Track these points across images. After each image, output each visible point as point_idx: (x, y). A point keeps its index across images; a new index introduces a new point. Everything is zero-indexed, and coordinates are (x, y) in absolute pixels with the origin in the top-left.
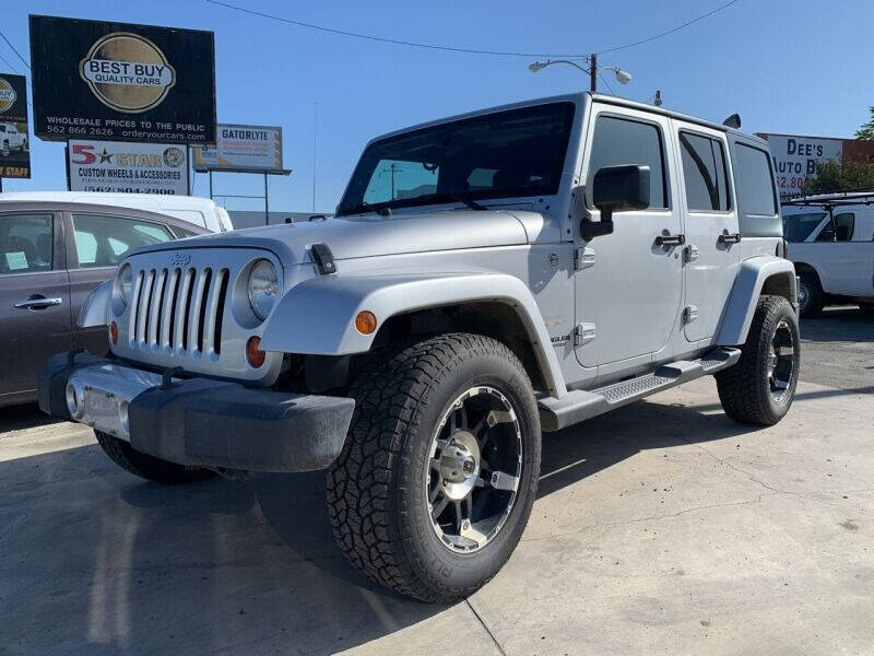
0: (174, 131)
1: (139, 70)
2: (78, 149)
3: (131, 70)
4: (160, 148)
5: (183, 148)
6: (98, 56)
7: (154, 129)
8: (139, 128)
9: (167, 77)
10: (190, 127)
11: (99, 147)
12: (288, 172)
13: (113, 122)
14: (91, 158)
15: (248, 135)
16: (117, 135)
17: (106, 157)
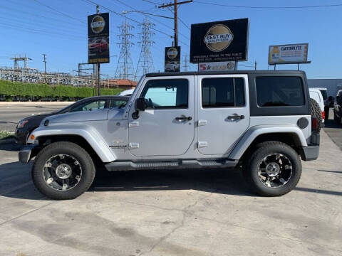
0: (231, 56)
1: (222, 36)
2: (201, 66)
3: (219, 37)
4: (226, 63)
5: (234, 62)
6: (210, 34)
7: (225, 57)
8: (220, 57)
9: (230, 38)
10: (237, 55)
11: (207, 64)
12: (309, 62)
13: (212, 56)
14: (205, 68)
15: (293, 48)
16: (213, 60)
17: (209, 68)
